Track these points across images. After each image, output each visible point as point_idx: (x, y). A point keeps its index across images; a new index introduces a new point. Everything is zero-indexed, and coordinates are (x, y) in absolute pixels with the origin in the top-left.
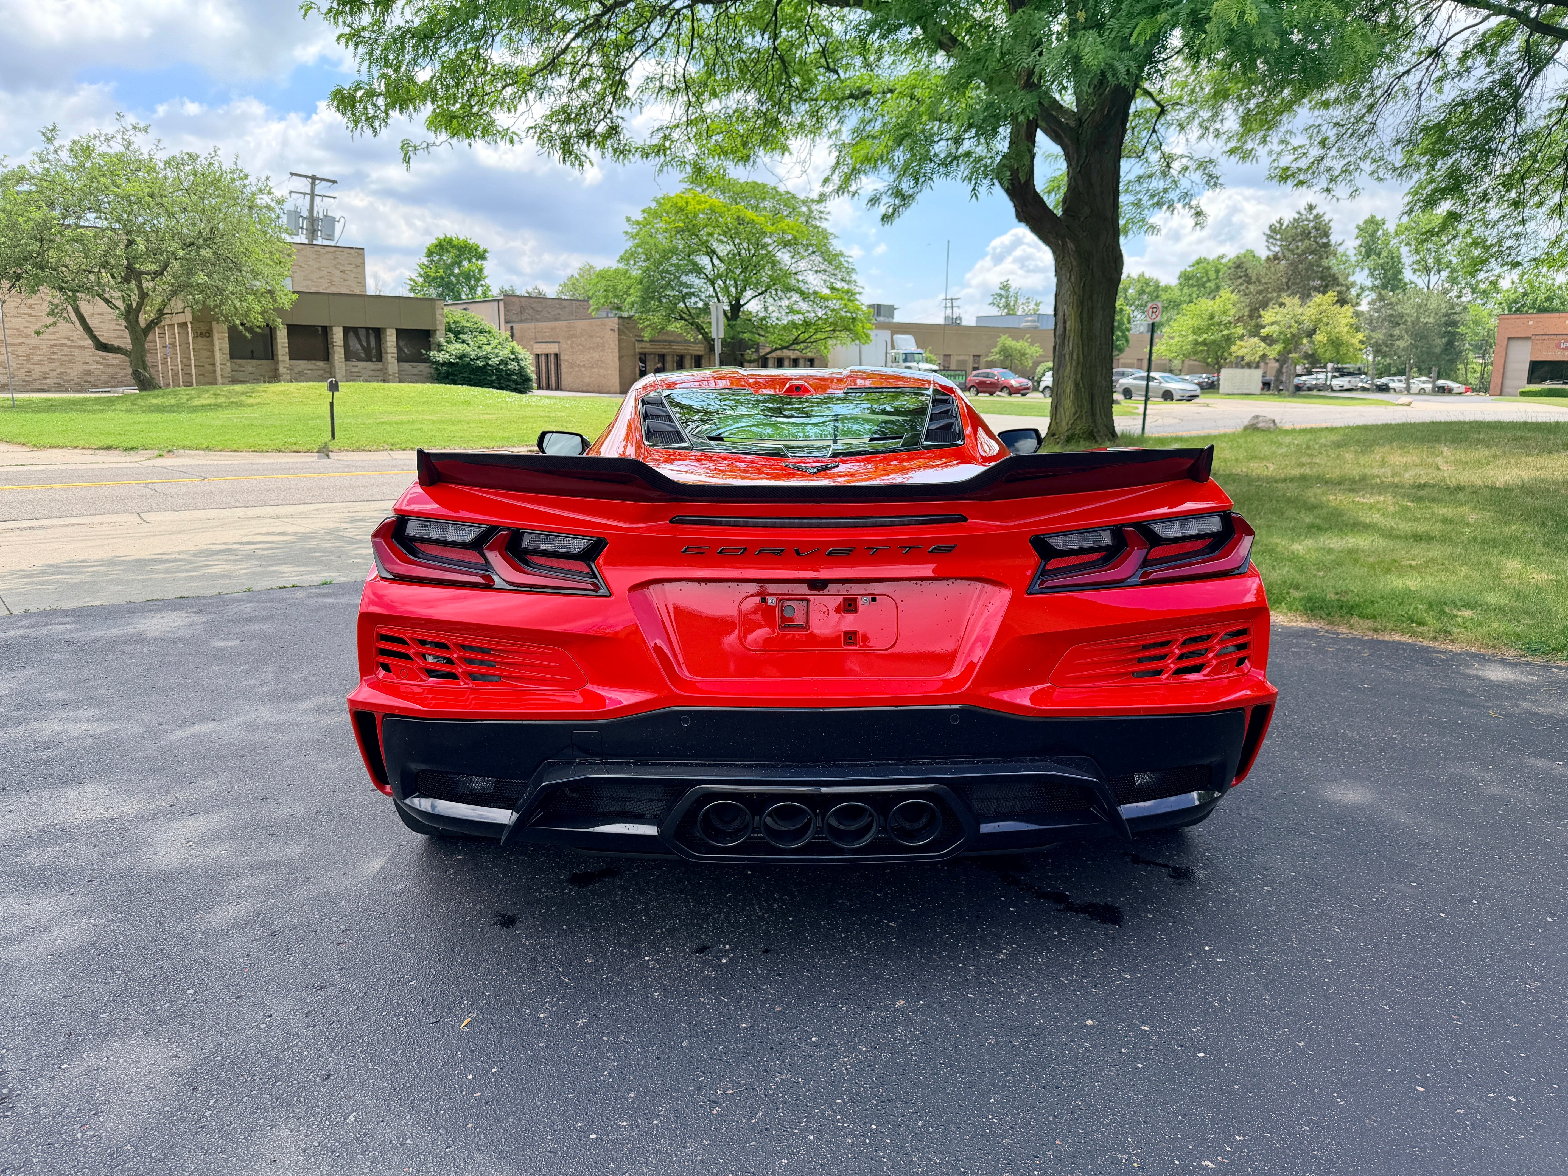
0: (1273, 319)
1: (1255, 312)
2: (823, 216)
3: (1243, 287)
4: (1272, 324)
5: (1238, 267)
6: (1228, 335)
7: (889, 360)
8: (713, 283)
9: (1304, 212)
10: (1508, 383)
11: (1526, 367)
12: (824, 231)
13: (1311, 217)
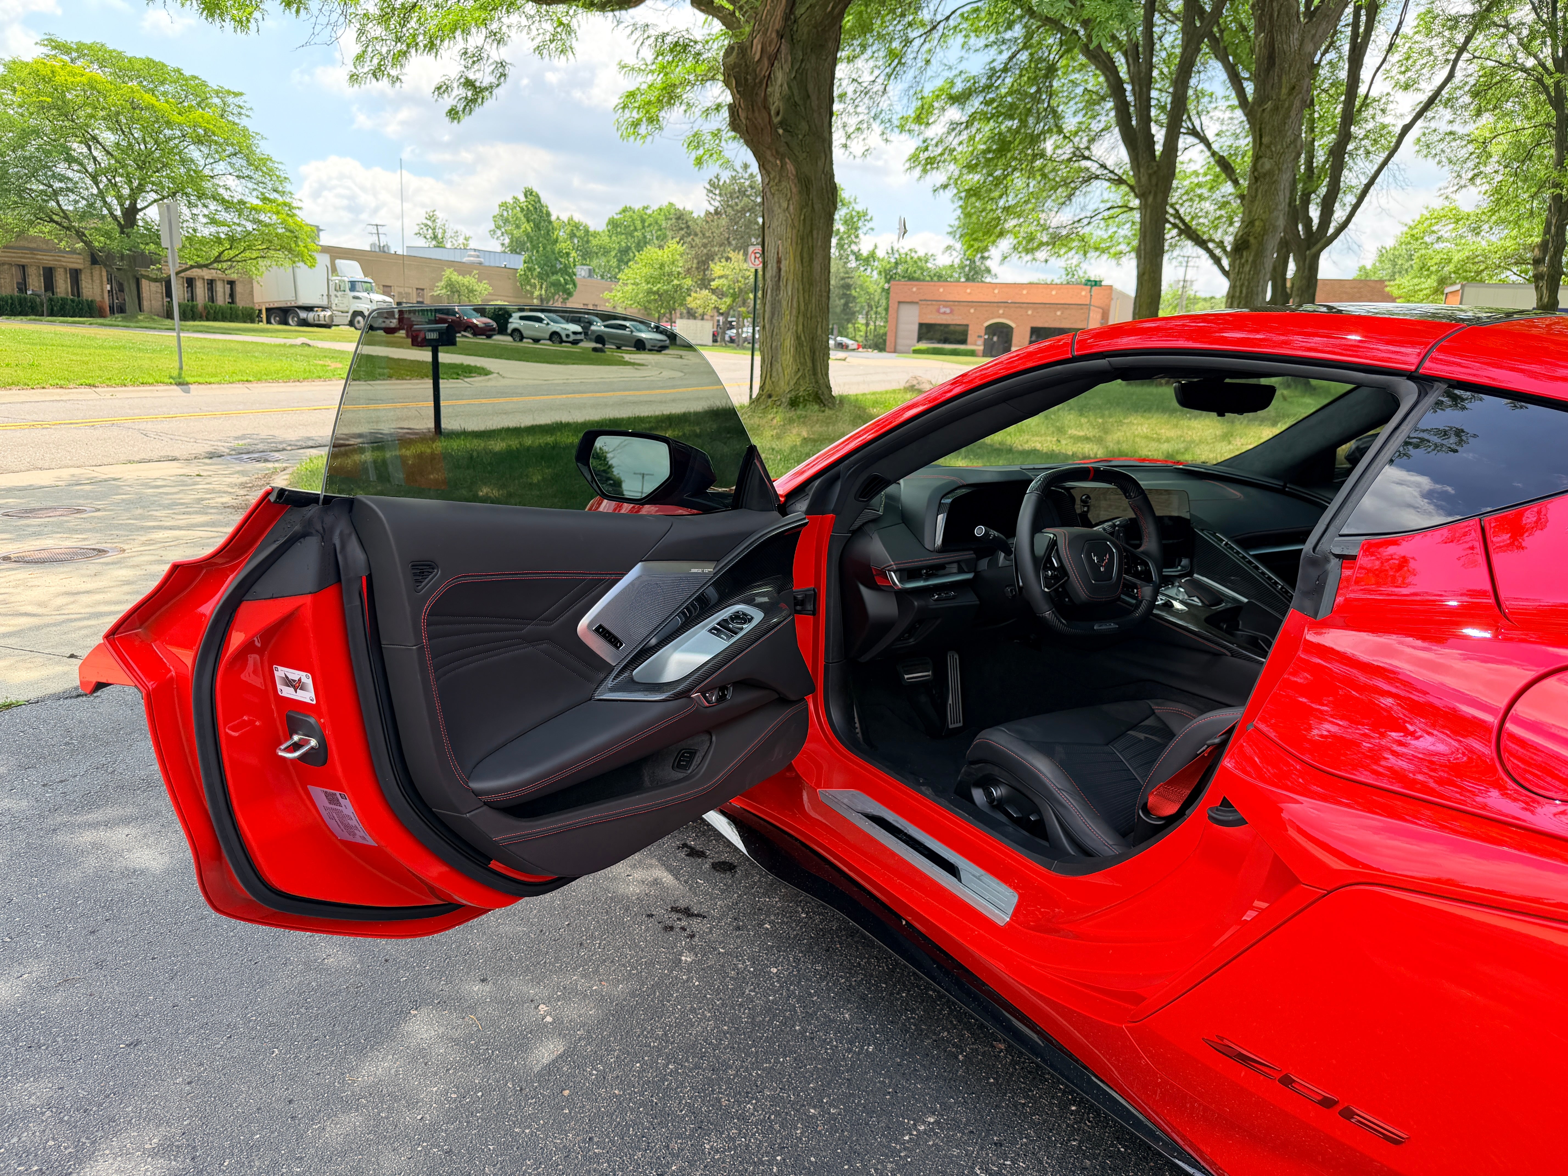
0: (721, 273)
1: (703, 264)
2: (243, 111)
3: (689, 239)
4: (720, 277)
5: (678, 218)
6: (678, 286)
7: (332, 288)
8: (95, 179)
9: (740, 170)
10: (900, 341)
11: (916, 328)
12: (245, 129)
13: (746, 176)
